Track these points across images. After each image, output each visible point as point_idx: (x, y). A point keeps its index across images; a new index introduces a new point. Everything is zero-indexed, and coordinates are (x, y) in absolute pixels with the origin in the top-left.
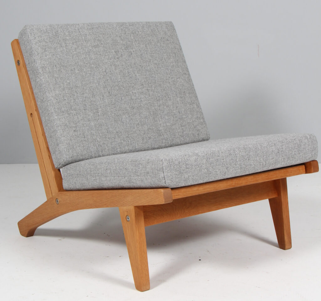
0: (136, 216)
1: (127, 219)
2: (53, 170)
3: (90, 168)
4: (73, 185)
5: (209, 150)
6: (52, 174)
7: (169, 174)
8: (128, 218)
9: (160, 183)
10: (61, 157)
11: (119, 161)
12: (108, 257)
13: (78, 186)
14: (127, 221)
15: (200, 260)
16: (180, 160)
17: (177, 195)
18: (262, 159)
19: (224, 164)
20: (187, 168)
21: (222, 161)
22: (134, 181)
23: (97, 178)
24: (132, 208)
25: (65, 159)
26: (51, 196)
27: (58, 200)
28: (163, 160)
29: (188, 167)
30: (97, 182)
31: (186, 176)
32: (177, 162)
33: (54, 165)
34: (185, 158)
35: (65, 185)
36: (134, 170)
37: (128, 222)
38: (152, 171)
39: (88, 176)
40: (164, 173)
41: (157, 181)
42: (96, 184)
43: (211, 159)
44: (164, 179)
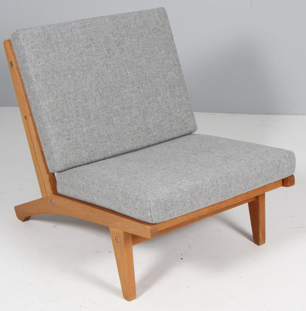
0: (124, 240)
1: (117, 240)
2: (47, 173)
3: (83, 184)
4: (66, 193)
5: (194, 184)
6: (46, 178)
7: (156, 213)
8: (118, 239)
9: (147, 220)
10: (55, 165)
11: (110, 187)
13: (71, 195)
14: (117, 241)
15: (182, 259)
16: (167, 198)
17: (162, 227)
18: (242, 185)
19: (207, 196)
20: (172, 205)
21: (205, 193)
22: (124, 211)
23: (90, 195)
24: (121, 232)
25: (59, 168)
26: (46, 196)
27: (53, 201)
28: (151, 201)
29: (173, 203)
30: (89, 199)
31: (172, 212)
32: (163, 202)
33: (48, 170)
34: (171, 196)
35: (59, 190)
36: (124, 202)
37: (118, 242)
38: (140, 209)
39: (81, 191)
40: (151, 212)
41: (144, 217)
42: (89, 200)
43: (195, 194)
44: (151, 217)
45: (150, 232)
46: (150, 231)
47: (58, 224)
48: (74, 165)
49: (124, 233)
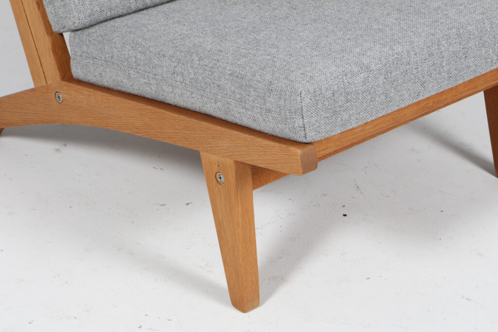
0: (237, 179)
1: (219, 180)
2: (47, 33)
3: (135, 57)
4: (95, 76)
5: (390, 52)
6: (45, 43)
7: (313, 120)
8: (220, 178)
9: (294, 135)
10: (68, 16)
11: (202, 63)
12: (163, 205)
13: (106, 82)
14: (218, 182)
15: (345, 215)
16: (336, 86)
17: (324, 150)
18: (491, 51)
19: (418, 78)
20: (347, 101)
21: (415, 72)
22: (238, 115)
23: (153, 82)
24: (230, 162)
25: (77, 21)
26: (44, 83)
27: (61, 96)
28: (303, 93)
29: (349, 97)
30: (152, 89)
31: (346, 116)
32: (329, 94)
33: (50, 26)
34: (346, 81)
35: (77, 71)
36: (238, 96)
37: (220, 184)
38: (278, 110)
39: (131, 72)
40: (303, 118)
41: (288, 130)
42: (150, 91)
43: (394, 74)
44: (302, 129)
45: (302, 162)
46: (301, 158)
47: (65, 145)
48: (109, 14)
49: (237, 163)
